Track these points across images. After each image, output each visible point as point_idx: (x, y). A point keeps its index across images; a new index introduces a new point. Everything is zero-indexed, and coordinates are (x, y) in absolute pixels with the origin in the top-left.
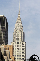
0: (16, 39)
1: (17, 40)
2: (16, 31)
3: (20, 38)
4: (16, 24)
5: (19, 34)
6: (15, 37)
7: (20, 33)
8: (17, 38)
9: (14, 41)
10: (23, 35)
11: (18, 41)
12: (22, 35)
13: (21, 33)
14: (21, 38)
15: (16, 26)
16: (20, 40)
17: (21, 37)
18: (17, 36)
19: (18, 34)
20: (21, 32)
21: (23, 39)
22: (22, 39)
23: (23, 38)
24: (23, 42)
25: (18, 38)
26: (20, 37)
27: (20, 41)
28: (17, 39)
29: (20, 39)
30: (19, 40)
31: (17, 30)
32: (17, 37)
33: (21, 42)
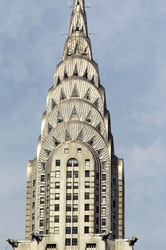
0: (53, 213)
1: (62, 219)
2: (51, 147)
3: (87, 207)
4: (56, 95)
5: (82, 174)
6: (45, 201)
7: (90, 166)
8: (62, 208)
9: (38, 229)
10: (114, 181)
11: (68, 231)
12: (107, 184)
13: (98, 164)
14: (97, 210)
15: (54, 105)
16: (90, 224)
17: (97, 198)
18: (62, 192)
19: (69, 175)
20: (96, 154)
21: (114, 217)
22: (106, 214)
23: (114, 204)
24: (114, 237)
25: (68, 209)
26: (91, 201)
27: (86, 230)
28: (62, 213)
29: (91, 213)
30: (81, 225)
31: (62, 139)
32: (63, 197)
33: (98, 238)
